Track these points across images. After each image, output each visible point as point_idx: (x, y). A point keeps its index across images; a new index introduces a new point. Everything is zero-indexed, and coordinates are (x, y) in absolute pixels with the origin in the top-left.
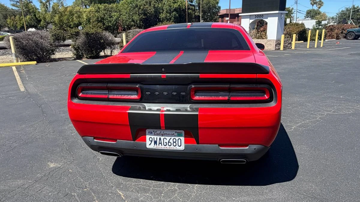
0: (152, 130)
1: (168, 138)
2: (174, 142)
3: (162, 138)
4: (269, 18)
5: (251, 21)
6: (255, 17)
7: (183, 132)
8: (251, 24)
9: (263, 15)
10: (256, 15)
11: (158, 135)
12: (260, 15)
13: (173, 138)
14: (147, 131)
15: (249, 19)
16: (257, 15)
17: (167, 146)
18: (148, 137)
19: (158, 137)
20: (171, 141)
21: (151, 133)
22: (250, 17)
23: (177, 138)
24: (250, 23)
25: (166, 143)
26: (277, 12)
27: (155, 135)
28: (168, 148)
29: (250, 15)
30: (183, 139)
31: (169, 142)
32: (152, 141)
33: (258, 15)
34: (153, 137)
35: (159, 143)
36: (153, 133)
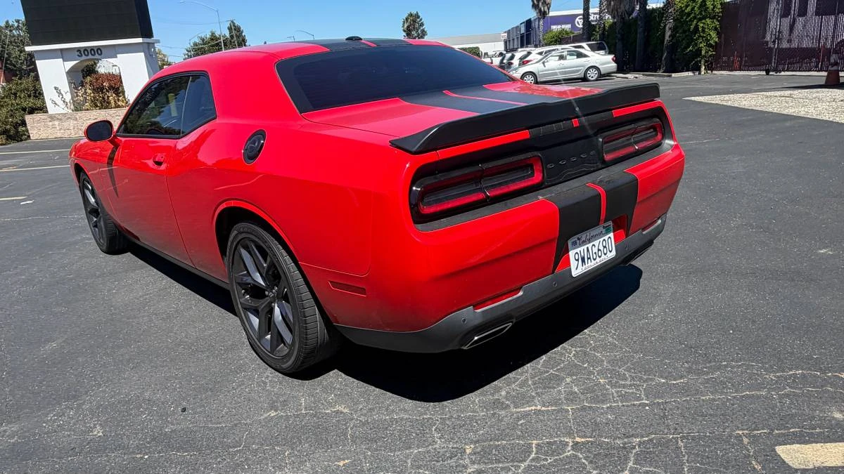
0: (574, 239)
1: (596, 243)
2: (605, 247)
3: (590, 246)
4: (118, 55)
5: (70, 64)
6: (78, 53)
7: (610, 223)
8: (70, 73)
9: (99, 49)
10: (79, 50)
11: (584, 243)
12: (92, 49)
13: (602, 240)
14: (570, 243)
15: (61, 60)
16: (82, 48)
17: (598, 259)
18: (572, 253)
19: (585, 247)
20: (601, 248)
21: (574, 244)
22: (63, 54)
23: (606, 238)
24: (67, 70)
25: (595, 253)
26: (140, 40)
27: (580, 245)
28: (599, 261)
29: (62, 50)
30: (611, 235)
31: (599, 250)
32: (578, 260)
33: (85, 49)
34: (578, 250)
35: (588, 259)
36: (578, 242)
